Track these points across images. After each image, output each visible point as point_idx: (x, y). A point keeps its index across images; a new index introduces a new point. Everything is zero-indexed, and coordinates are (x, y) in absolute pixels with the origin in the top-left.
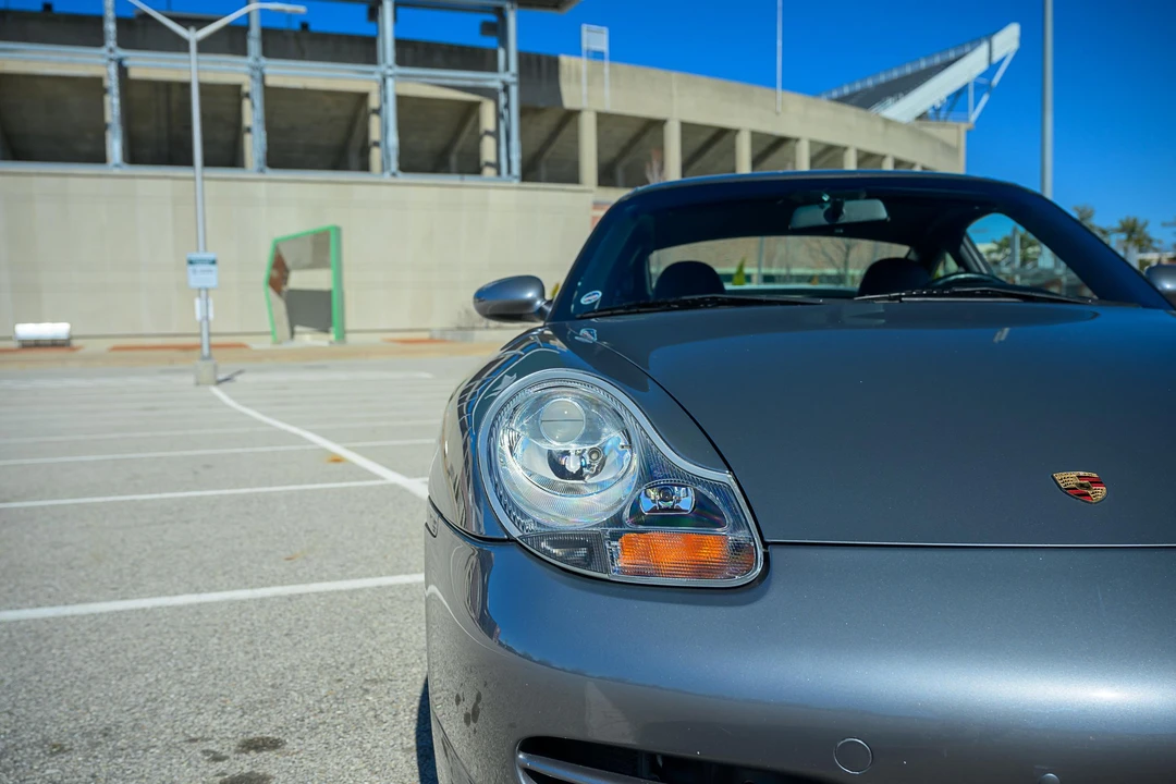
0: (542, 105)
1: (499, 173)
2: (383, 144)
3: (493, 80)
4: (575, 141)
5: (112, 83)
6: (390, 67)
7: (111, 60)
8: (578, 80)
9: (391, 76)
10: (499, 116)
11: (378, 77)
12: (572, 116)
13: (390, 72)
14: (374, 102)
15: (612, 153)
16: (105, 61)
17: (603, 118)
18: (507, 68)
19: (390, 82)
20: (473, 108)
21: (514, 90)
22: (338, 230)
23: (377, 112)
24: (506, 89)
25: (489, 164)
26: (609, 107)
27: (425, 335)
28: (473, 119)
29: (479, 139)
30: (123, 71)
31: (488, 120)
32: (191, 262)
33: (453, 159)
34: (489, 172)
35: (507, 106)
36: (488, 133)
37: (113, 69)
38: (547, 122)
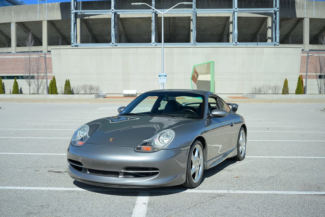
0: (289, 17)
1: (272, 41)
2: (233, 33)
3: (271, 10)
4: (302, 28)
5: (153, 19)
6: (236, 9)
7: (153, 12)
8: (303, 8)
9: (236, 11)
10: (273, 22)
11: (232, 12)
12: (301, 20)
13: (236, 10)
14: (231, 20)
15: (316, 32)
16: (152, 13)
17: (312, 20)
18: (276, 6)
19: (236, 13)
20: (265, 20)
21: (278, 13)
22: (213, 62)
23: (232, 23)
24: (275, 13)
25: (269, 38)
26: (314, 16)
27: (241, 96)
28: (265, 22)
29: (267, 30)
30: (156, 15)
31: (269, 24)
32: (160, 76)
33: (258, 36)
34: (269, 41)
35: (276, 18)
36: (269, 27)
37: (154, 15)
38: (292, 23)
